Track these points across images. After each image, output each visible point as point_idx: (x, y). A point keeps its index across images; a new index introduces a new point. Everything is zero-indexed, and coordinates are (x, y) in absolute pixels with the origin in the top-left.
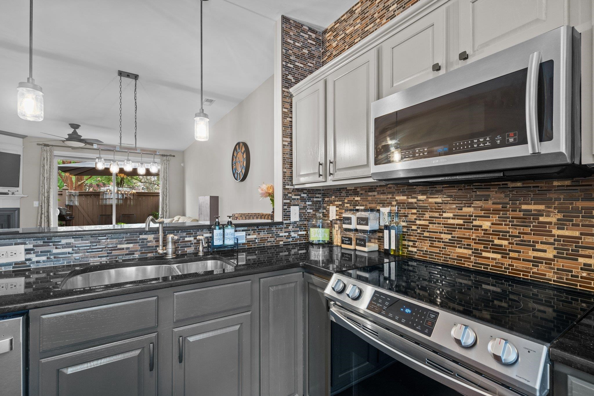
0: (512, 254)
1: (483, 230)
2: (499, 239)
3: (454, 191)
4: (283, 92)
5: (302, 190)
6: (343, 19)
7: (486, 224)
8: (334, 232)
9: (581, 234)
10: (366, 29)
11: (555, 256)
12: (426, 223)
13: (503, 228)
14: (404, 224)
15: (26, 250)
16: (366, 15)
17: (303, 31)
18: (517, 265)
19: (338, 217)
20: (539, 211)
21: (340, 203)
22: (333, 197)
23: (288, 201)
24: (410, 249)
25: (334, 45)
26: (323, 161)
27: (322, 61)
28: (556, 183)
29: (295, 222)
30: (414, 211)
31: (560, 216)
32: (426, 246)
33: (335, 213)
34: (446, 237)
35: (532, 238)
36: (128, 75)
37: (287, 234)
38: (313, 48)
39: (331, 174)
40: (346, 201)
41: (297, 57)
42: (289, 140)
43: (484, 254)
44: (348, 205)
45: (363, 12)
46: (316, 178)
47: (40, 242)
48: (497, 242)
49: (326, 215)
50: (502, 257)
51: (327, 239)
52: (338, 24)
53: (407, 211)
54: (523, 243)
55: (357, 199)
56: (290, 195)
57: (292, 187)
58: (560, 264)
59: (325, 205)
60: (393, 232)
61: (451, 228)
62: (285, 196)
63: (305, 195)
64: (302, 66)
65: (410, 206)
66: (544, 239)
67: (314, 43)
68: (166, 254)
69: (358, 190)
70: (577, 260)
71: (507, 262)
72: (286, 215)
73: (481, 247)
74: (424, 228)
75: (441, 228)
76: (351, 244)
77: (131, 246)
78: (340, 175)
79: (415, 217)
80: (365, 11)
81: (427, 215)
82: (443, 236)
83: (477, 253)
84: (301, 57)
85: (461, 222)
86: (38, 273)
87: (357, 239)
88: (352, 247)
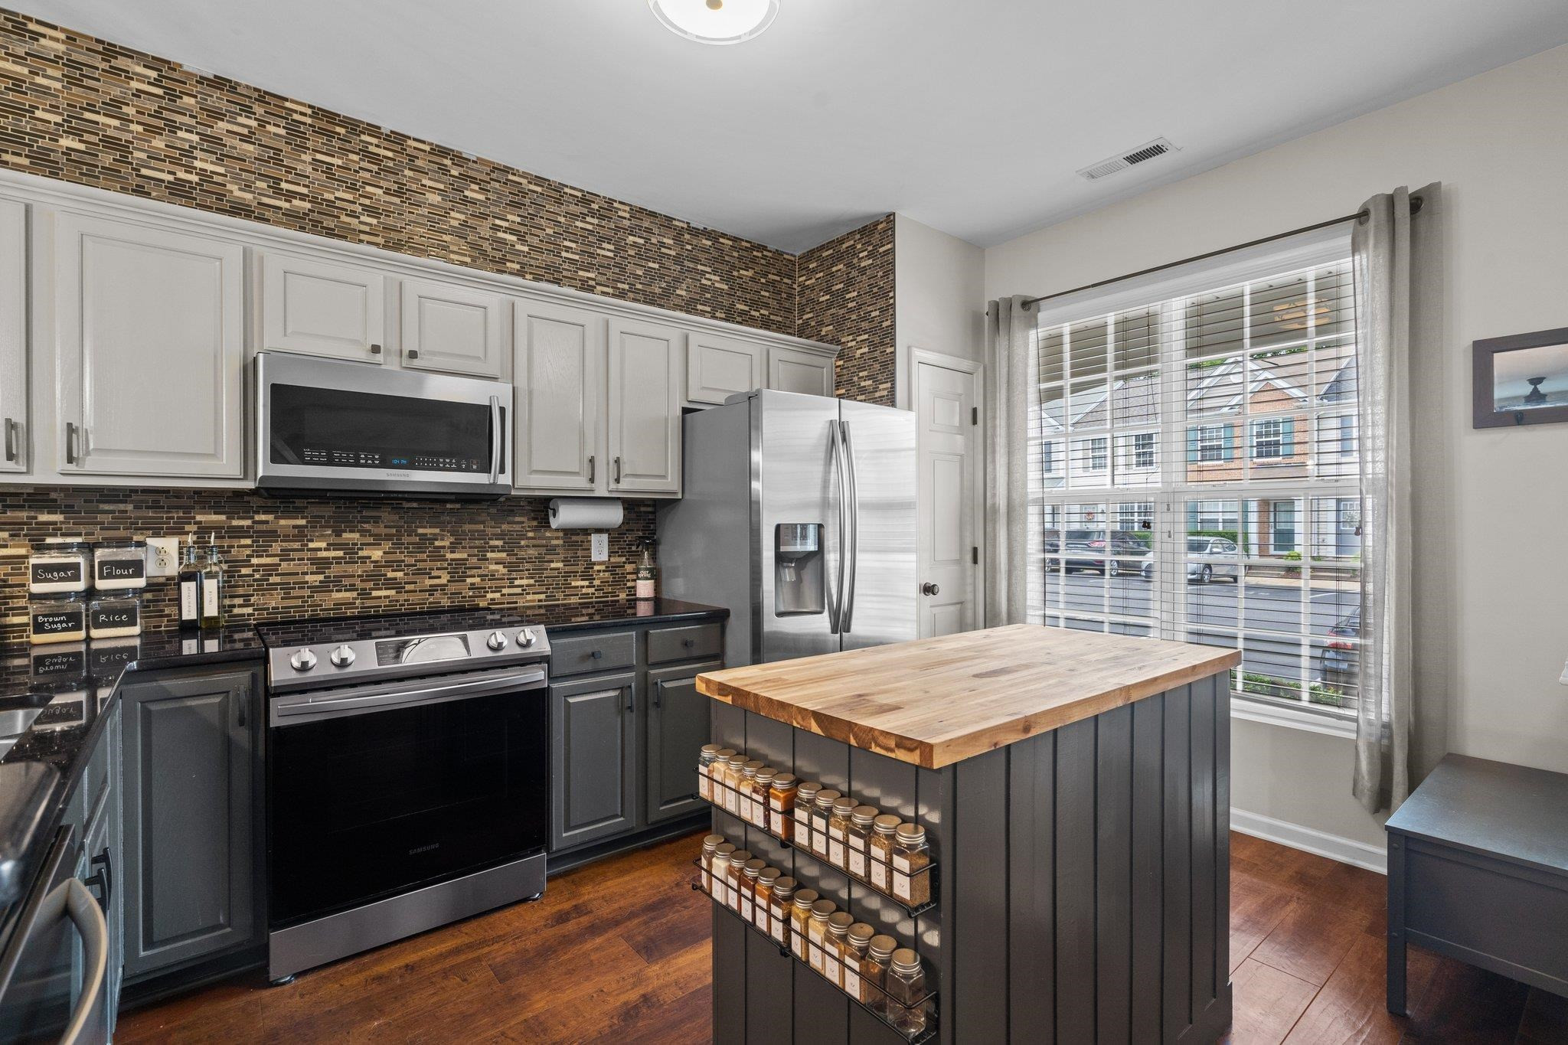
0: (408, 587)
1: (372, 562)
2: (393, 571)
3: (329, 510)
7: (377, 554)
9: (469, 556)
11: (448, 581)
12: (276, 560)
13: (399, 556)
16: (89, 82)
18: (412, 598)
20: (435, 534)
24: (236, 611)
30: (248, 541)
31: (452, 539)
32: (274, 601)
34: (315, 579)
35: (428, 565)
43: (375, 593)
48: (390, 575)
50: (397, 592)
53: (227, 542)
54: (422, 572)
55: (46, 517)
58: (453, 588)
60: (210, 584)
61: (322, 565)
65: (237, 533)
66: (439, 564)
70: (465, 581)
71: (403, 597)
73: (370, 585)
74: (270, 569)
75: (305, 566)
79: (248, 552)
80: (86, 71)
81: (276, 547)
82: (308, 578)
83: (364, 594)
85: (340, 553)
87: (96, 614)
88: (82, 634)
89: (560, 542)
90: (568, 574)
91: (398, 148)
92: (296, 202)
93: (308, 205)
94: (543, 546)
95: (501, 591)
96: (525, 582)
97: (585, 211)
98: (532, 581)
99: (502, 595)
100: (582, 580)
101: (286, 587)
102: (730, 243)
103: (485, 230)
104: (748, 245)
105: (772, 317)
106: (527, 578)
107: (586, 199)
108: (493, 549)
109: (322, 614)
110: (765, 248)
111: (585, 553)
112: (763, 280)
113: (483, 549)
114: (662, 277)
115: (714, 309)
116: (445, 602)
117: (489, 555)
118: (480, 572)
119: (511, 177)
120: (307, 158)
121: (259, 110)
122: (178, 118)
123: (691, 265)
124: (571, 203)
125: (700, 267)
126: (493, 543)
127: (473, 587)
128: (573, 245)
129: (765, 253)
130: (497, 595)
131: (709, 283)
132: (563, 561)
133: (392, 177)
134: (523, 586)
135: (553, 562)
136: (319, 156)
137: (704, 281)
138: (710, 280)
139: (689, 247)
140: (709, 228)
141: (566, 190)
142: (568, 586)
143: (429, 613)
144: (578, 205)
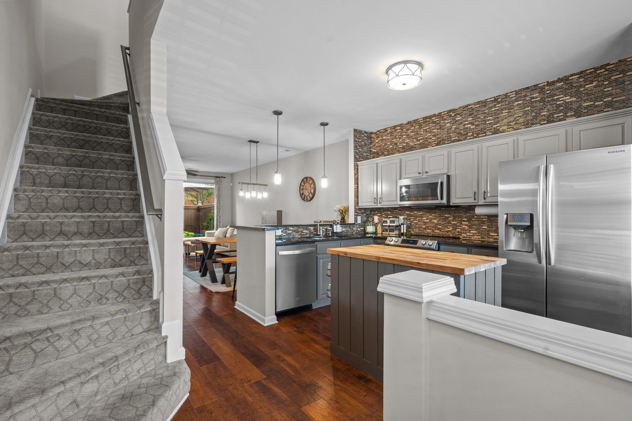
0: (442, 230)
1: (435, 223)
3: (426, 210)
4: (354, 163)
5: (362, 209)
6: (381, 131)
7: (436, 221)
8: (378, 228)
9: (457, 223)
10: (393, 140)
11: (452, 230)
13: (440, 222)
14: (409, 223)
15: (282, 231)
16: (393, 135)
17: (362, 134)
18: (444, 233)
19: (379, 221)
20: (448, 216)
21: (380, 215)
22: (376, 212)
23: (357, 214)
24: (411, 232)
25: (377, 141)
26: (376, 197)
27: (370, 146)
28: (452, 209)
29: (359, 224)
30: (413, 217)
31: (453, 218)
32: (417, 230)
33: (377, 219)
34: (424, 226)
35: (447, 225)
36: (254, 142)
37: (356, 229)
38: (366, 141)
39: (380, 203)
40: (383, 214)
41: (360, 146)
42: (357, 185)
43: (435, 231)
44: (384, 215)
45: (391, 132)
46: (373, 204)
47: (284, 229)
48: (438, 227)
49: (373, 220)
51: (374, 231)
52: (379, 133)
53: (410, 217)
54: (445, 227)
55: (388, 213)
56: (357, 211)
57: (358, 207)
58: (453, 232)
59: (371, 216)
60: (405, 226)
61: (425, 223)
62: (355, 212)
63: (363, 211)
64: (361, 150)
65: (411, 216)
66: (450, 225)
67: (366, 138)
68: (320, 234)
69: (389, 209)
72: (356, 220)
73: (434, 229)
74: (416, 223)
75: (422, 223)
76: (387, 232)
77: (307, 231)
78: (383, 203)
79: (413, 219)
80: (392, 133)
81: (417, 219)
82: (423, 226)
83: (433, 231)
84: (361, 146)
85: (428, 221)
86: (284, 239)
87: (390, 229)
88: (388, 233)
89: (486, 220)
90: (489, 231)
91: (440, 117)
92: (420, 141)
93: (422, 141)
94: (479, 221)
95: (466, 234)
96: (474, 232)
97: (496, 103)
98: (476, 232)
99: (467, 235)
100: (494, 233)
101: (419, 228)
102: (578, 76)
103: (462, 127)
104: (593, 70)
105: (614, 100)
106: (475, 231)
107: (496, 100)
108: (464, 221)
109: (425, 235)
110: (609, 64)
111: (496, 224)
112: (607, 83)
113: (461, 221)
114: (533, 111)
115: (566, 113)
116: (451, 235)
117: (463, 223)
118: (460, 228)
119: (469, 107)
120: (422, 130)
121: (414, 124)
122: (403, 134)
123: (550, 99)
124: (490, 104)
125: (555, 98)
126: (464, 219)
127: (458, 232)
128: (491, 118)
129: (607, 67)
130: (465, 235)
131: (562, 102)
132: (487, 226)
133: (439, 125)
134: (473, 233)
135: (483, 226)
136: (424, 128)
137: (558, 103)
138: (563, 100)
139: (549, 92)
140: (561, 77)
141: (488, 100)
142: (489, 234)
143: (447, 238)
144: (493, 103)
